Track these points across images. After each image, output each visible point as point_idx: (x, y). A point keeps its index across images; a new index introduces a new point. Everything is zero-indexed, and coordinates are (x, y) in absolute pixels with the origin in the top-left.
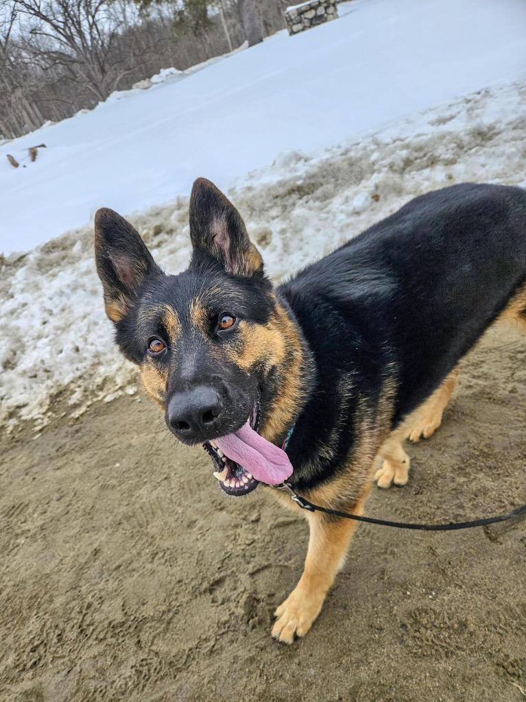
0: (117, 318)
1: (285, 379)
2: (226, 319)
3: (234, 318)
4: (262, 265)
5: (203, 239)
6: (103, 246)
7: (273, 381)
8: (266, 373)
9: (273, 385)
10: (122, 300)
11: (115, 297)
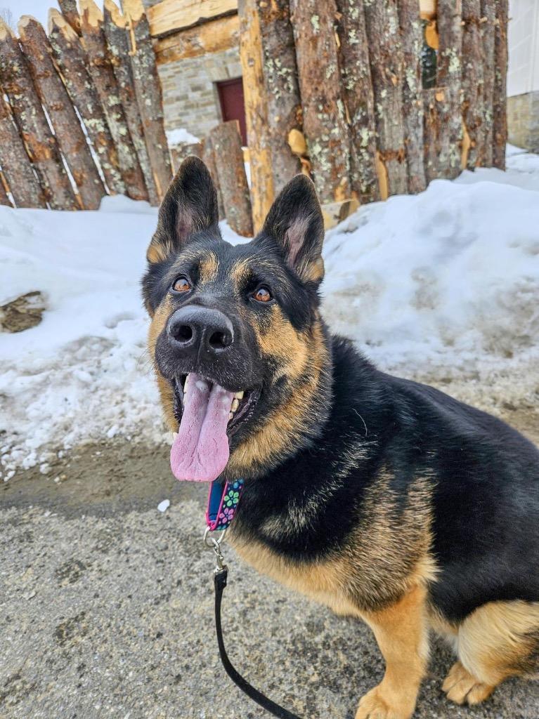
0: (154, 260)
1: (292, 396)
2: (263, 292)
3: (271, 296)
4: (320, 280)
5: (276, 225)
6: (178, 189)
7: (278, 392)
8: (275, 379)
9: (275, 397)
10: (168, 248)
11: (163, 240)
